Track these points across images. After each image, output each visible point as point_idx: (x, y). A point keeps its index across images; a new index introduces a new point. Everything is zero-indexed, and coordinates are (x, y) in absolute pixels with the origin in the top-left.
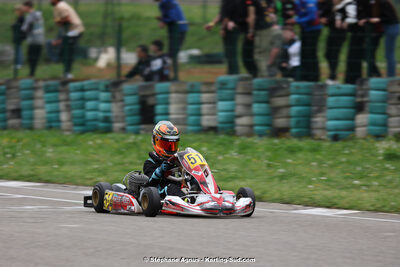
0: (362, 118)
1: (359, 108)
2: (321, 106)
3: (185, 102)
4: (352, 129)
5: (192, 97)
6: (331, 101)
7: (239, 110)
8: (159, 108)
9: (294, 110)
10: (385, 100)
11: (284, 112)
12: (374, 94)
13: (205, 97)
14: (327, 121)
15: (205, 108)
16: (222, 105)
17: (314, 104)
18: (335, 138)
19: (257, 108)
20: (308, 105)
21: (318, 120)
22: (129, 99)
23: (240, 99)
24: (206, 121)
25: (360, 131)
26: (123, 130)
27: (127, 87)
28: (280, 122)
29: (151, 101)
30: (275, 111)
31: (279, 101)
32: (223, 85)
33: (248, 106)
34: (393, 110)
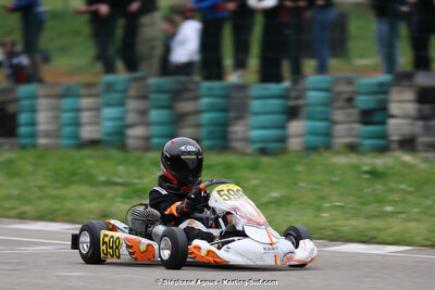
0: (295, 127)
1: (293, 113)
2: (241, 111)
3: (58, 109)
4: (283, 140)
5: (67, 103)
6: (255, 105)
7: (131, 118)
8: (23, 117)
9: (206, 117)
10: (328, 104)
11: (192, 120)
12: (313, 96)
13: (85, 102)
14: (251, 129)
15: (85, 116)
16: (108, 112)
17: (234, 106)
18: (263, 152)
19: (155, 115)
20: (224, 110)
21: (238, 129)
23: (133, 104)
24: (87, 132)
25: (295, 143)
29: (12, 108)
30: (179, 119)
31: (185, 106)
32: (110, 87)
33: (144, 113)
34: (339, 115)
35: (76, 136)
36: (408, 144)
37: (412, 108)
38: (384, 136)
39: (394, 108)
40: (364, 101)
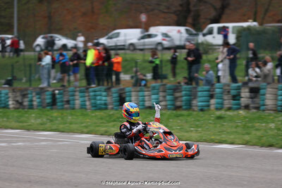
0: (213, 101)
1: (212, 97)
2: (195, 97)
3: (138, 96)
4: (208, 106)
5: (141, 93)
6: (199, 94)
7: (161, 99)
8: (127, 99)
9: (184, 98)
10: (222, 93)
11: (180, 99)
12: (218, 90)
13: (146, 93)
14: (198, 103)
15: (147, 98)
16: (153, 97)
17: (193, 95)
18: (202, 110)
19: (168, 98)
20: (190, 96)
21: (194, 102)
22: (115, 95)
23: (161, 94)
24: (147, 104)
25: (212, 107)
26: (112, 109)
27: (113, 90)
28: (178, 104)
29: (124, 96)
30: (176, 99)
31: (178, 95)
32: (154, 88)
33: (164, 97)
34: (226, 97)
35: (143, 105)
36: (247, 107)
37: (248, 94)
38: (239, 104)
39: (243, 95)
40: (233, 92)
